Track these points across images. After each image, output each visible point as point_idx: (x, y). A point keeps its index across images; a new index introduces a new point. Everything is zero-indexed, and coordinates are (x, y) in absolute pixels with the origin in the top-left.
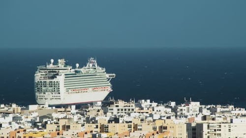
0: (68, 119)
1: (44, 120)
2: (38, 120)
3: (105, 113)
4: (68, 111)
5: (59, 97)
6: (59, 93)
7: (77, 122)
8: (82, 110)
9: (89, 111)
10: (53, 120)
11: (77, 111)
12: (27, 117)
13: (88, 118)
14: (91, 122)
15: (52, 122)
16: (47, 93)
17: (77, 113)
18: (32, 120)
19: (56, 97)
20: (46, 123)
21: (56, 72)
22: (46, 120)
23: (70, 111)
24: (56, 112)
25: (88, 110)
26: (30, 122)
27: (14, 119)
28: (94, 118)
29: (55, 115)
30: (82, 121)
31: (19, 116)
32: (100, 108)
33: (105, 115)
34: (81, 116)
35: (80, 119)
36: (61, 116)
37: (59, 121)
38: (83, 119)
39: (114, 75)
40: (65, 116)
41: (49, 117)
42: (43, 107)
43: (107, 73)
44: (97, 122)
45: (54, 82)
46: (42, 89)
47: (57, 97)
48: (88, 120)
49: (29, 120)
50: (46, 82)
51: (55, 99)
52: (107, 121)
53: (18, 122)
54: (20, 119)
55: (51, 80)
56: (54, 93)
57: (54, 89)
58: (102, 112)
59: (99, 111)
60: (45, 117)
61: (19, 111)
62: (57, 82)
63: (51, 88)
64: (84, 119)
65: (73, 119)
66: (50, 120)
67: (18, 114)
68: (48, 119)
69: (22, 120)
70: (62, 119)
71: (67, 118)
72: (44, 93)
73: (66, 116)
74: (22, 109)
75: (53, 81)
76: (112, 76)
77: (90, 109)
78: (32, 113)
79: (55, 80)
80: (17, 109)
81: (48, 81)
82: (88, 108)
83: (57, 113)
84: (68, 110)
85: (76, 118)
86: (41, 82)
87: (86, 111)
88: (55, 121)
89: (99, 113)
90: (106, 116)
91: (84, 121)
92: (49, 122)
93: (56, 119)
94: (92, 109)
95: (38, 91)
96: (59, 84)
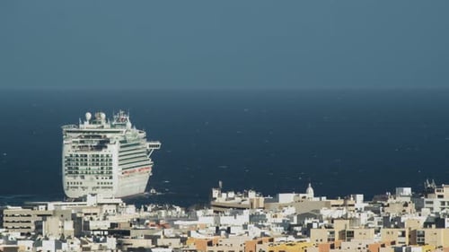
0: (350, 219)
1: (307, 222)
2: (295, 222)
3: (418, 209)
4: (350, 205)
5: (110, 185)
6: (111, 178)
7: (366, 225)
8: (375, 203)
9: (388, 205)
10: (321, 221)
11: (367, 205)
12: (276, 216)
13: (386, 218)
14: (392, 226)
15: (320, 224)
16: (87, 177)
17: (366, 209)
18: (284, 221)
19: (104, 185)
20: (310, 226)
21: (100, 137)
22: (310, 221)
23: (353, 205)
24: (328, 206)
25: (386, 204)
26: (281, 225)
27: (253, 218)
28: (398, 219)
29: (326, 213)
30: (375, 224)
31: (261, 213)
32: (408, 200)
33: (418, 214)
34: (375, 215)
35: (372, 219)
36: (337, 213)
37: (333, 222)
38: (377, 219)
39: (158, 143)
40: (344, 213)
41: (315, 215)
42: (304, 197)
43: (149, 140)
44: (403, 225)
45: (102, 156)
46: (77, 169)
47: (107, 185)
48: (387, 222)
49: (279, 220)
50: (86, 156)
51: (103, 188)
52: (422, 224)
53: (260, 224)
54: (263, 218)
55: (96, 153)
56: (100, 177)
57: (102, 168)
58: (411, 206)
59: (406, 205)
60: (308, 215)
61: (262, 205)
62: (107, 156)
63: (97, 168)
64: (380, 219)
65: (359, 219)
66: (318, 221)
67: (258, 210)
68: (313, 220)
69: (266, 221)
70: (338, 219)
71: (349, 217)
72: (83, 177)
73: (347, 215)
74: (266, 201)
75: (100, 153)
76: (154, 146)
77: (389, 201)
78: (284, 208)
79: (103, 152)
80: (258, 200)
81: (89, 154)
82: (386, 199)
83: (329, 208)
84: (349, 202)
85: (364, 218)
86: (77, 156)
87: (383, 205)
88: (326, 222)
89: (408, 209)
90: (420, 215)
91: (379, 223)
92: (315, 225)
93: (328, 219)
94: (395, 201)
95: (70, 173)
96: (111, 160)
